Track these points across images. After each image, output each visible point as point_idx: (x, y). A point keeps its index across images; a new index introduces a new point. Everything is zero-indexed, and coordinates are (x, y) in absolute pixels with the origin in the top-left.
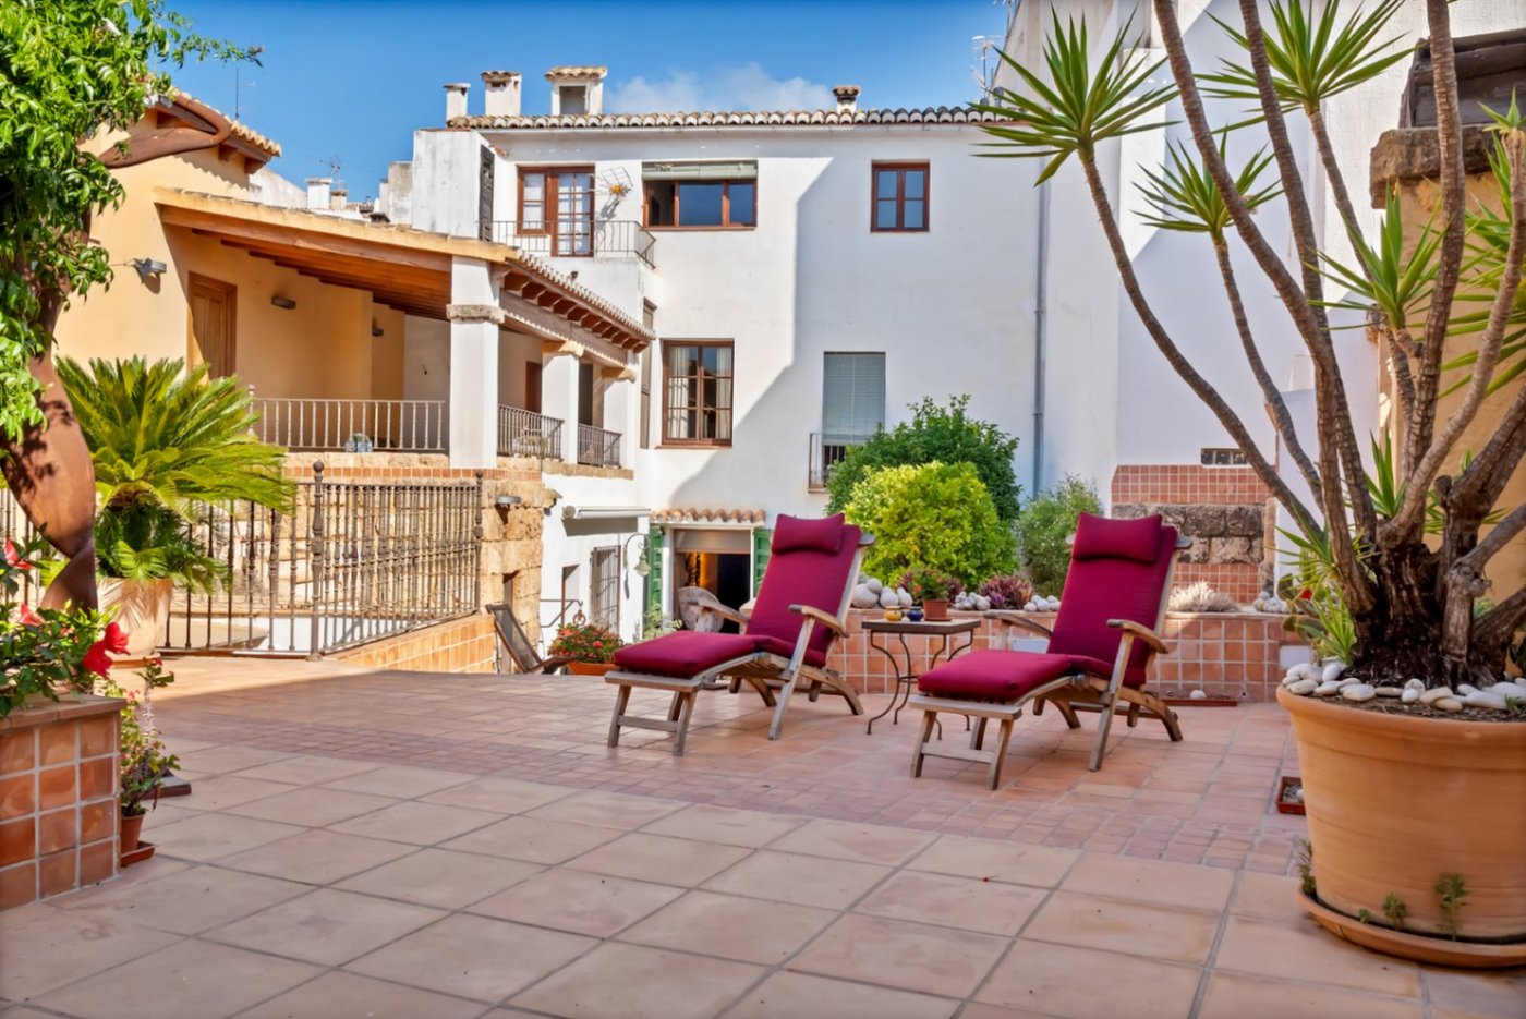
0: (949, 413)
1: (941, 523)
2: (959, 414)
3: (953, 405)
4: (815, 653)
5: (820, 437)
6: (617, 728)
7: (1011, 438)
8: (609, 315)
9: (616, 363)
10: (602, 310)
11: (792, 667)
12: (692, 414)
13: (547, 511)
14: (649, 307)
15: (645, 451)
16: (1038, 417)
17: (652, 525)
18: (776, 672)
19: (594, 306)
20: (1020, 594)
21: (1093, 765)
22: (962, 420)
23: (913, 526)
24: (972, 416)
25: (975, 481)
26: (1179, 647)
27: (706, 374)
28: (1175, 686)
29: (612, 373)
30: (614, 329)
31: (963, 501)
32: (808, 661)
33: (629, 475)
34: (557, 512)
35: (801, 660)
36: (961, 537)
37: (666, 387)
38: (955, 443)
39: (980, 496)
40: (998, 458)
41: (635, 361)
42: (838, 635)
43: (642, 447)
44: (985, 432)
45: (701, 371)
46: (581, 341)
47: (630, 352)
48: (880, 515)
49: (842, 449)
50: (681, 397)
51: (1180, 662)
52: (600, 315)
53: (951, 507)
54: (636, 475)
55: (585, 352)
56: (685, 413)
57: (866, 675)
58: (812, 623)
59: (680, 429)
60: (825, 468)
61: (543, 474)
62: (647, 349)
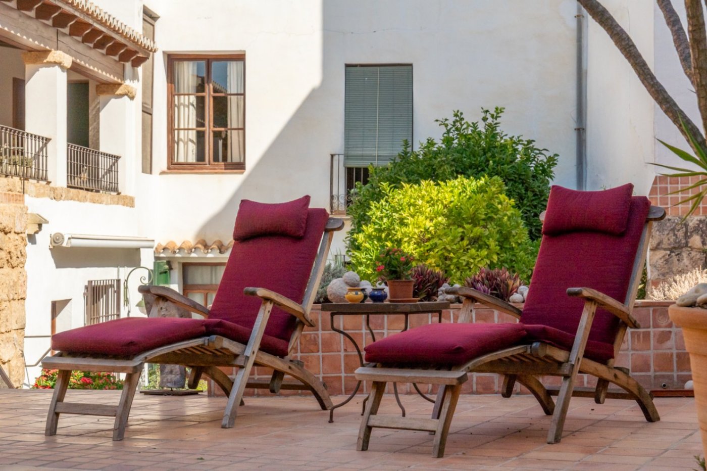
0: (481, 127)
1: (465, 242)
2: (492, 128)
3: (485, 119)
4: (273, 340)
5: (342, 158)
6: (55, 415)
7: (548, 154)
8: (100, 22)
9: (112, 78)
10: (91, 15)
11: (248, 353)
12: (200, 136)
13: (32, 238)
14: (150, 17)
15: (148, 175)
16: (581, 131)
17: (157, 258)
18: (230, 359)
19: (81, 11)
20: (507, 285)
21: (551, 437)
22: (494, 136)
23: (436, 245)
24: (507, 130)
25: (503, 197)
26: (673, 336)
27: (215, 91)
28: (670, 378)
29: (109, 88)
30: (107, 38)
31: (491, 219)
32: (265, 347)
33: (129, 202)
34: (44, 239)
35: (258, 345)
36: (487, 256)
37: (171, 106)
38: (488, 161)
39: (509, 213)
40: (534, 177)
41: (135, 77)
42: (302, 324)
43: (144, 171)
44: (520, 148)
45: (209, 88)
46: (68, 52)
47: (128, 65)
48: (399, 235)
49: (366, 170)
50: (188, 117)
51: (675, 351)
52: (91, 21)
53: (475, 225)
54: (136, 203)
55: (73, 62)
56: (193, 135)
57: (343, 375)
58: (269, 307)
59: (187, 152)
60: (348, 194)
61: (26, 196)
62: (148, 62)
